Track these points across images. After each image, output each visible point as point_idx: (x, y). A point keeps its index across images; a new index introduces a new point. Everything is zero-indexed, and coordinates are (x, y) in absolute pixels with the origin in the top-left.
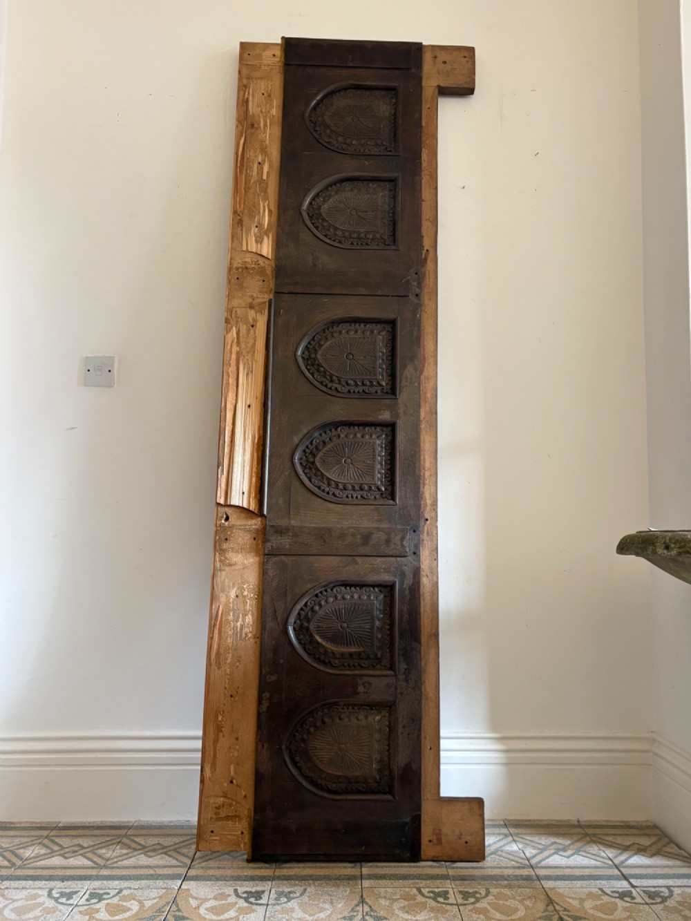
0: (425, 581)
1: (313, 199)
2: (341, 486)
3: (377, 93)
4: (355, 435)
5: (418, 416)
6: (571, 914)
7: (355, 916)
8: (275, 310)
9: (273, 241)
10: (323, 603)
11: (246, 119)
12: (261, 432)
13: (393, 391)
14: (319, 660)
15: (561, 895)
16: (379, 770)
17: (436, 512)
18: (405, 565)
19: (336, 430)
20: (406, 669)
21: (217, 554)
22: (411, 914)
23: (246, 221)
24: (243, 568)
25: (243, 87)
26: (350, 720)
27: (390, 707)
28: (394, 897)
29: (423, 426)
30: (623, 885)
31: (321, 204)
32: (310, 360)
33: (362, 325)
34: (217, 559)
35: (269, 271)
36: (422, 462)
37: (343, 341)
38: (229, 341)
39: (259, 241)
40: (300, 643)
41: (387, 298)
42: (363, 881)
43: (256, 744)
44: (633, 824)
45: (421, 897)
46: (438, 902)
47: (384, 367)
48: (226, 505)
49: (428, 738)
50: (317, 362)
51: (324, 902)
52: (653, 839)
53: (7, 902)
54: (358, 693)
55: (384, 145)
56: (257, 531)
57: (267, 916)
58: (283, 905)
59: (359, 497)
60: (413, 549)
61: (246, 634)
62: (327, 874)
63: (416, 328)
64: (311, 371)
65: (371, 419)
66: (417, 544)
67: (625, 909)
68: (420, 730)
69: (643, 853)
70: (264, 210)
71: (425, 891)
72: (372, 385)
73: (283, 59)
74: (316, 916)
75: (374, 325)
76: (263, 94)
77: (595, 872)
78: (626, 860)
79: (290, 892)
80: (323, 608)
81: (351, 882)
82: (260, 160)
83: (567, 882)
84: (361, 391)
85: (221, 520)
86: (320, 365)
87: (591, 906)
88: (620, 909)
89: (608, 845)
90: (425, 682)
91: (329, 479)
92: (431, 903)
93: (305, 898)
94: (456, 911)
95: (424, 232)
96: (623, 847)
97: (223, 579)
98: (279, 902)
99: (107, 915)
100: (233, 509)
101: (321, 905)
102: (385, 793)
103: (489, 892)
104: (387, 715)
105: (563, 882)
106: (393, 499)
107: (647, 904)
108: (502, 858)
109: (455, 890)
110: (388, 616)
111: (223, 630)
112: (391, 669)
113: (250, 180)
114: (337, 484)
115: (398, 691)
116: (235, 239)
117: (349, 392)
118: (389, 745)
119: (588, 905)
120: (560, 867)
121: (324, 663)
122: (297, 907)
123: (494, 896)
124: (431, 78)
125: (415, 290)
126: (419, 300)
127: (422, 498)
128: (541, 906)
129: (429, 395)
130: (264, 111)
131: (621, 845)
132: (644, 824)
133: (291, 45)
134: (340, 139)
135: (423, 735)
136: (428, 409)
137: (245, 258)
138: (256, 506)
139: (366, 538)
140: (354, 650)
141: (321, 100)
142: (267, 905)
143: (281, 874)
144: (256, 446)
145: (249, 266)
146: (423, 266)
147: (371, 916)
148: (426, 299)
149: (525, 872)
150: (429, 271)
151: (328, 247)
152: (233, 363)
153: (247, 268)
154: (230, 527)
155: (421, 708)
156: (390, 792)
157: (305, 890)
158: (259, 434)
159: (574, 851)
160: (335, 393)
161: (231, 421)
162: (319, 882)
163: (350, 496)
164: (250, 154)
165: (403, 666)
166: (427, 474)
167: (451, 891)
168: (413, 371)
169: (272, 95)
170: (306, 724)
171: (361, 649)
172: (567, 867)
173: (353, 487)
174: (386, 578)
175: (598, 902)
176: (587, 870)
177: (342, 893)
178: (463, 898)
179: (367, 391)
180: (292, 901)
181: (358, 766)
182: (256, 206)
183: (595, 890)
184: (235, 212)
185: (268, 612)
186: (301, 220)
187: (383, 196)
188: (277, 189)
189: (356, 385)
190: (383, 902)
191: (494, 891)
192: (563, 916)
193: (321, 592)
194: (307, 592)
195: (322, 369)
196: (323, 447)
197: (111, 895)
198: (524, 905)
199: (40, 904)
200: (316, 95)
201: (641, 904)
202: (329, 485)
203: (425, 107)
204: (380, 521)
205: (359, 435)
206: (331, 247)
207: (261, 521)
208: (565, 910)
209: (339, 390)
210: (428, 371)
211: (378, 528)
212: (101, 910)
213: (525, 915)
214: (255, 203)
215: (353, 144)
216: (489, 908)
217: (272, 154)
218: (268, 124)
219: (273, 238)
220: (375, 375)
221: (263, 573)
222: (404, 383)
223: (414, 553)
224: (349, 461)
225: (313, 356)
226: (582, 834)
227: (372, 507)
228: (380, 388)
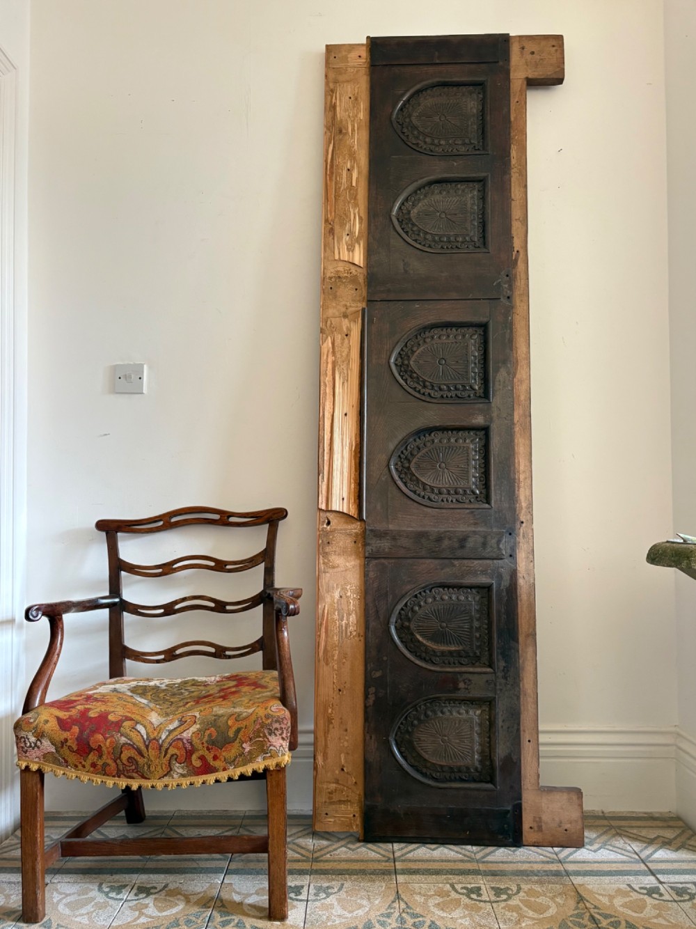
0: (521, 582)
1: (403, 204)
2: (436, 491)
3: (464, 89)
4: (449, 440)
5: (512, 420)
6: (601, 912)
7: (392, 913)
8: (368, 319)
9: (364, 249)
10: (422, 603)
11: (333, 125)
12: (358, 439)
13: (486, 395)
14: (420, 657)
15: (590, 892)
16: (481, 762)
17: (532, 515)
18: (502, 567)
19: (430, 435)
20: (504, 667)
21: (321, 556)
22: (446, 912)
23: (337, 228)
24: (346, 570)
25: (330, 92)
26: (451, 714)
27: (490, 702)
28: (429, 894)
29: (517, 429)
30: (650, 881)
31: (410, 209)
32: (404, 368)
33: (454, 329)
34: (321, 561)
35: (361, 280)
36: (516, 465)
37: (435, 347)
38: (325, 351)
39: (351, 249)
40: (402, 642)
41: (478, 301)
42: (398, 876)
43: (364, 735)
44: (657, 815)
45: (455, 893)
46: (472, 899)
47: (477, 371)
48: (327, 511)
49: (527, 732)
50: (410, 369)
51: (362, 898)
52: (678, 831)
53: (61, 897)
54: (459, 689)
55: (471, 144)
56: (357, 534)
57: (308, 912)
58: (323, 901)
59: (454, 501)
60: (509, 552)
61: (351, 632)
62: (362, 868)
63: (509, 331)
64: (404, 378)
65: (464, 424)
66: (514, 546)
67: (654, 907)
68: (519, 724)
69: (668, 847)
70: (355, 217)
71: (458, 887)
72: (465, 389)
73: (369, 60)
74: (355, 913)
75: (466, 329)
76: (350, 98)
77: (623, 867)
78: (652, 854)
79: (328, 888)
80: (423, 608)
81: (386, 877)
82: (349, 167)
83: (596, 877)
84: (454, 396)
85: (323, 525)
86: (412, 372)
87: (621, 903)
88: (649, 907)
89: (633, 838)
90: (523, 679)
91: (424, 484)
92: (465, 900)
93: (343, 894)
94: (490, 909)
95: (514, 232)
96: (648, 840)
97: (327, 581)
98: (319, 898)
99: (156, 911)
100: (334, 514)
101: (359, 901)
102: (487, 782)
103: (520, 889)
104: (487, 709)
105: (592, 877)
106: (488, 502)
107: (675, 901)
108: (531, 852)
109: (488, 886)
110: (486, 616)
111: (329, 628)
112: (490, 666)
113: (340, 188)
114: (432, 489)
115: (498, 687)
116: (327, 249)
117: (442, 397)
118: (489, 737)
119: (618, 902)
120: (588, 862)
121: (425, 660)
122: (336, 903)
123: (525, 892)
124: (519, 70)
125: (507, 292)
126: (511, 302)
127: (517, 501)
128: (572, 903)
129: (522, 398)
130: (351, 115)
131: (645, 838)
132: (667, 815)
133: (377, 46)
134: (428, 140)
135: (522, 729)
136: (521, 412)
137: (337, 267)
138: (355, 512)
139: (463, 541)
140: (453, 649)
141: (408, 100)
142: (307, 901)
143: (318, 868)
144: (353, 454)
145: (341, 275)
146: (514, 268)
147: (407, 913)
148: (517, 301)
149: (554, 867)
150: (520, 272)
151: (419, 252)
152: (329, 372)
153: (339, 277)
154: (332, 531)
155: (520, 704)
156: (492, 780)
157: (343, 885)
158: (356, 441)
159: (600, 845)
160: (428, 400)
161: (329, 430)
162: (355, 876)
163: (445, 500)
164: (339, 160)
165: (502, 664)
166: (522, 477)
167: (483, 887)
168: (506, 375)
169: (359, 99)
170: (410, 717)
171: (461, 648)
172: (595, 862)
173: (449, 491)
174: (484, 580)
175: (627, 899)
176: (614, 865)
177: (378, 888)
178: (495, 895)
179: (460, 396)
180: (331, 897)
181: (460, 756)
182: (347, 215)
183: (623, 886)
184: (327, 221)
185: (371, 612)
186: (392, 226)
187: (472, 197)
188: (367, 195)
189: (449, 390)
190: (418, 898)
191: (525, 887)
192: (593, 914)
193: (420, 593)
194: (406, 593)
195: (415, 375)
196: (418, 452)
197: (158, 889)
198: (555, 902)
199: (93, 899)
200: (403, 95)
201: (668, 901)
202: (424, 489)
203: (513, 101)
204: (475, 524)
205: (453, 440)
206: (421, 252)
207: (361, 526)
208: (596, 907)
209: (432, 395)
210: (521, 374)
211: (474, 532)
212: (150, 905)
213: (556, 912)
214: (345, 210)
215: (440, 145)
216: (521, 905)
217: (360, 159)
218: (356, 128)
219: (364, 246)
220: (468, 379)
221: (365, 575)
222: (497, 387)
223: (511, 556)
224: (443, 465)
225: (406, 362)
226: (608, 826)
227: (468, 511)
228: (473, 392)
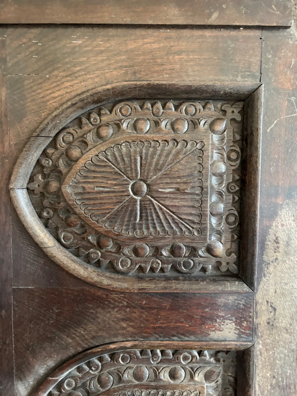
37: (124, 150)
195: (76, 218)
220: (202, 231)
225: (54, 186)
228: (214, 260)
